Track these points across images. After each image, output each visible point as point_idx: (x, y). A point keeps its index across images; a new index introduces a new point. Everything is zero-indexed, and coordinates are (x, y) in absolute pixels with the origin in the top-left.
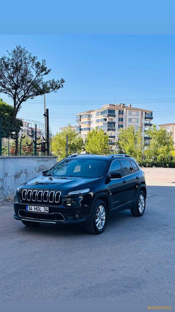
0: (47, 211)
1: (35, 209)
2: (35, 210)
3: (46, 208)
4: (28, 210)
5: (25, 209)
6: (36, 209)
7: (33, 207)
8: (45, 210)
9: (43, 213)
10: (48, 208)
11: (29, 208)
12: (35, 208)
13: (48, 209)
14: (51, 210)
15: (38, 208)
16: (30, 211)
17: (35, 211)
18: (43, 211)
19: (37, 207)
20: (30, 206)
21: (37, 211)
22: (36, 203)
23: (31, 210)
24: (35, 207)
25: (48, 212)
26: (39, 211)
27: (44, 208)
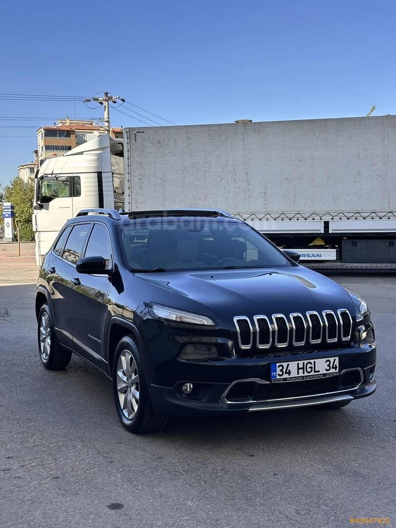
0: (336, 368)
1: (299, 369)
2: (301, 371)
3: (332, 359)
4: (278, 377)
6: (303, 368)
7: (293, 366)
8: (328, 368)
9: (324, 375)
10: (337, 358)
11: (278, 369)
12: (301, 366)
13: (337, 363)
15: (309, 365)
16: (285, 379)
17: (301, 374)
19: (306, 362)
20: (285, 364)
21: (306, 374)
23: (285, 376)
24: (301, 363)
25: (338, 370)
26: (312, 373)
27: (326, 362)
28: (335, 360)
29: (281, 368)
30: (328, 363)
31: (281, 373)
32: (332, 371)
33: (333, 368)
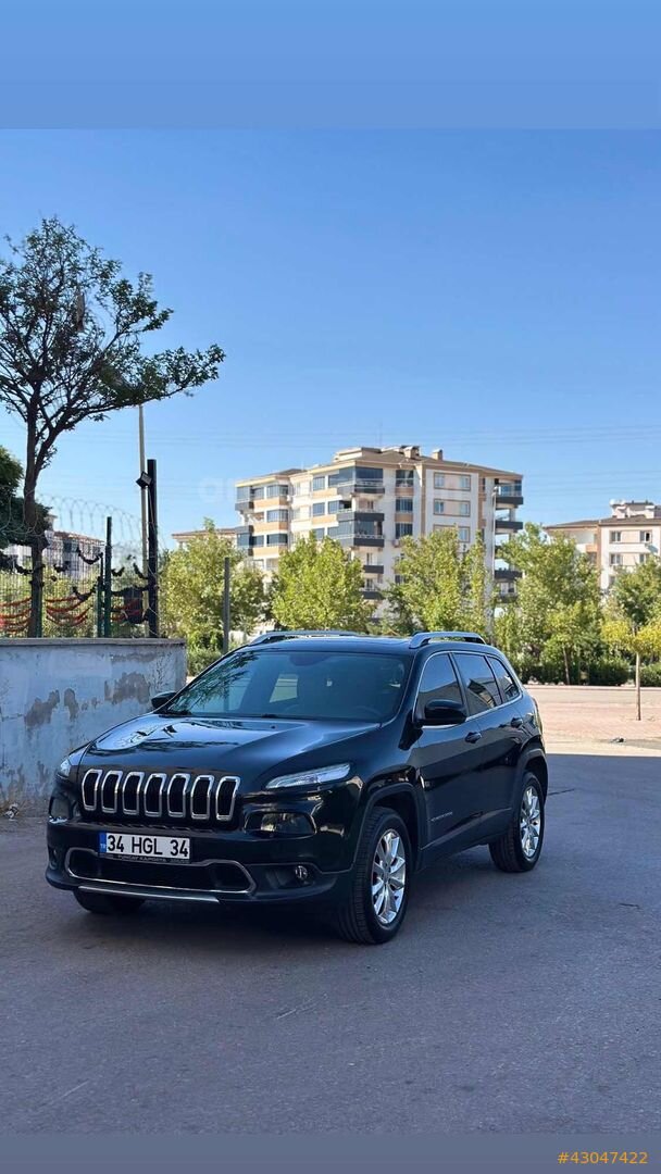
0: (185, 853)
1: (134, 845)
2: (137, 849)
3: (180, 841)
4: (108, 851)
5: (97, 848)
6: (140, 845)
7: (127, 840)
8: (174, 851)
9: (168, 860)
10: (188, 841)
11: (109, 841)
12: (137, 842)
13: (187, 846)
14: (198, 850)
15: (148, 843)
16: (115, 855)
17: (137, 853)
18: (167, 855)
19: (144, 837)
20: (117, 836)
21: (143, 854)
22: (138, 824)
23: (117, 851)
24: (137, 837)
25: (188, 857)
26: (152, 854)
27: (172, 842)
28: (184, 842)
29: (112, 840)
30: (174, 844)
31: (112, 847)
32: (181, 856)
33: (181, 852)
